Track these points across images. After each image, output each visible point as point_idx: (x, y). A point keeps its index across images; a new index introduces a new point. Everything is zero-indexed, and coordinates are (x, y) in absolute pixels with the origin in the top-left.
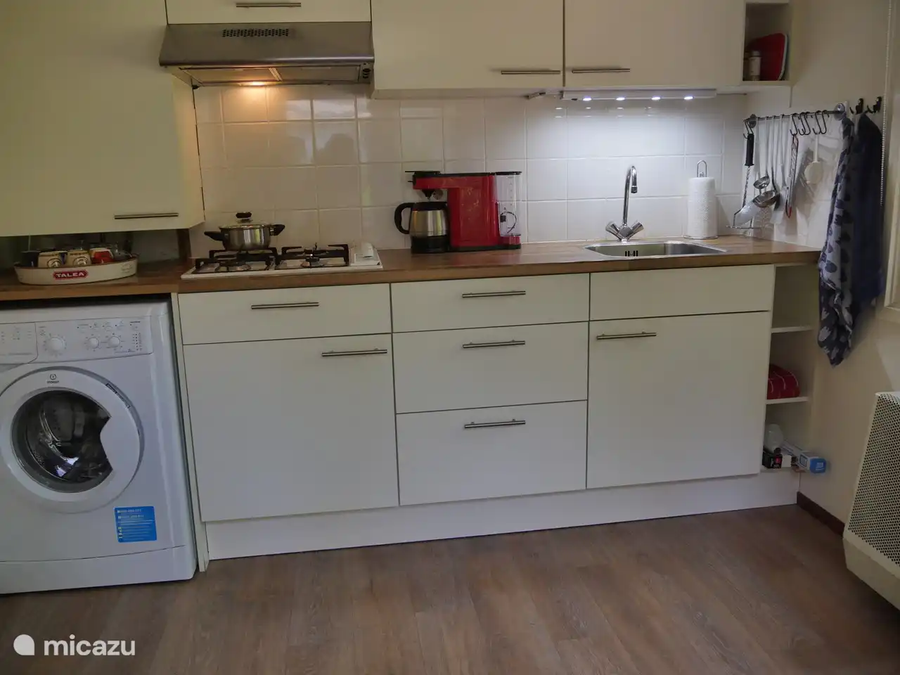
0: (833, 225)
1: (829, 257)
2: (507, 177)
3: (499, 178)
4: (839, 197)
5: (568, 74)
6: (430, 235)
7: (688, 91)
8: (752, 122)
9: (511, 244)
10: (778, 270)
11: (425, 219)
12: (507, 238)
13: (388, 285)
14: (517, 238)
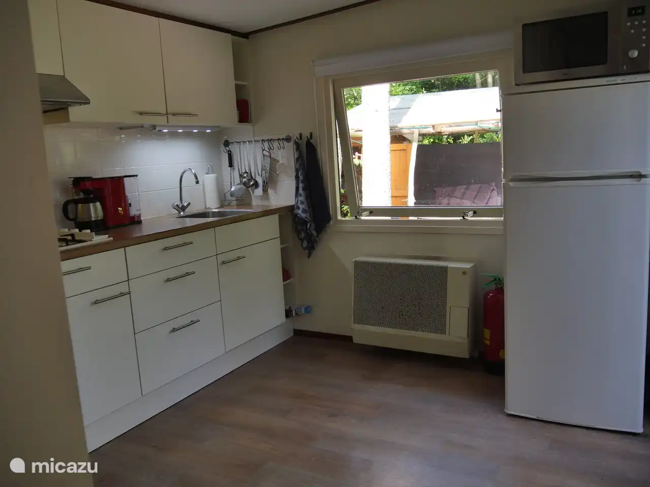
0: (301, 191)
1: (301, 206)
2: (132, 178)
3: (125, 179)
4: (301, 178)
5: (170, 116)
6: (93, 219)
7: (208, 127)
8: (227, 144)
9: (136, 221)
10: (280, 216)
11: (89, 210)
12: (133, 218)
13: (123, 248)
14: (139, 216)
